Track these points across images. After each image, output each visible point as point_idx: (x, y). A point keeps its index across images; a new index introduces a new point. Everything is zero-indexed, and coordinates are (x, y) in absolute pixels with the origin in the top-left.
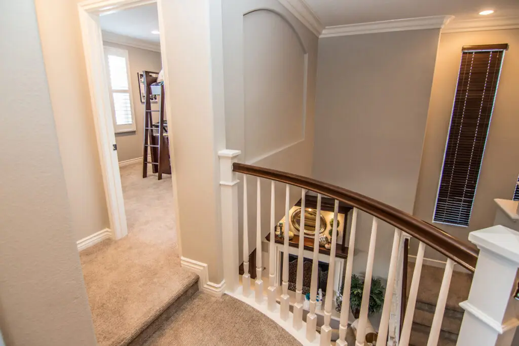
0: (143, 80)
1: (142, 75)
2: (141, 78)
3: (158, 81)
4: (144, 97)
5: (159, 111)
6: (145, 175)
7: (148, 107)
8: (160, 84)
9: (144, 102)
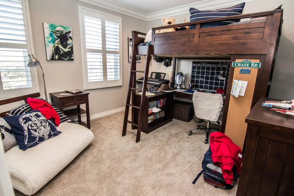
0: (131, 43)
1: (131, 39)
2: (130, 42)
3: (146, 41)
4: (131, 57)
5: (143, 72)
6: (124, 134)
7: (134, 67)
8: (147, 44)
9: (130, 62)
